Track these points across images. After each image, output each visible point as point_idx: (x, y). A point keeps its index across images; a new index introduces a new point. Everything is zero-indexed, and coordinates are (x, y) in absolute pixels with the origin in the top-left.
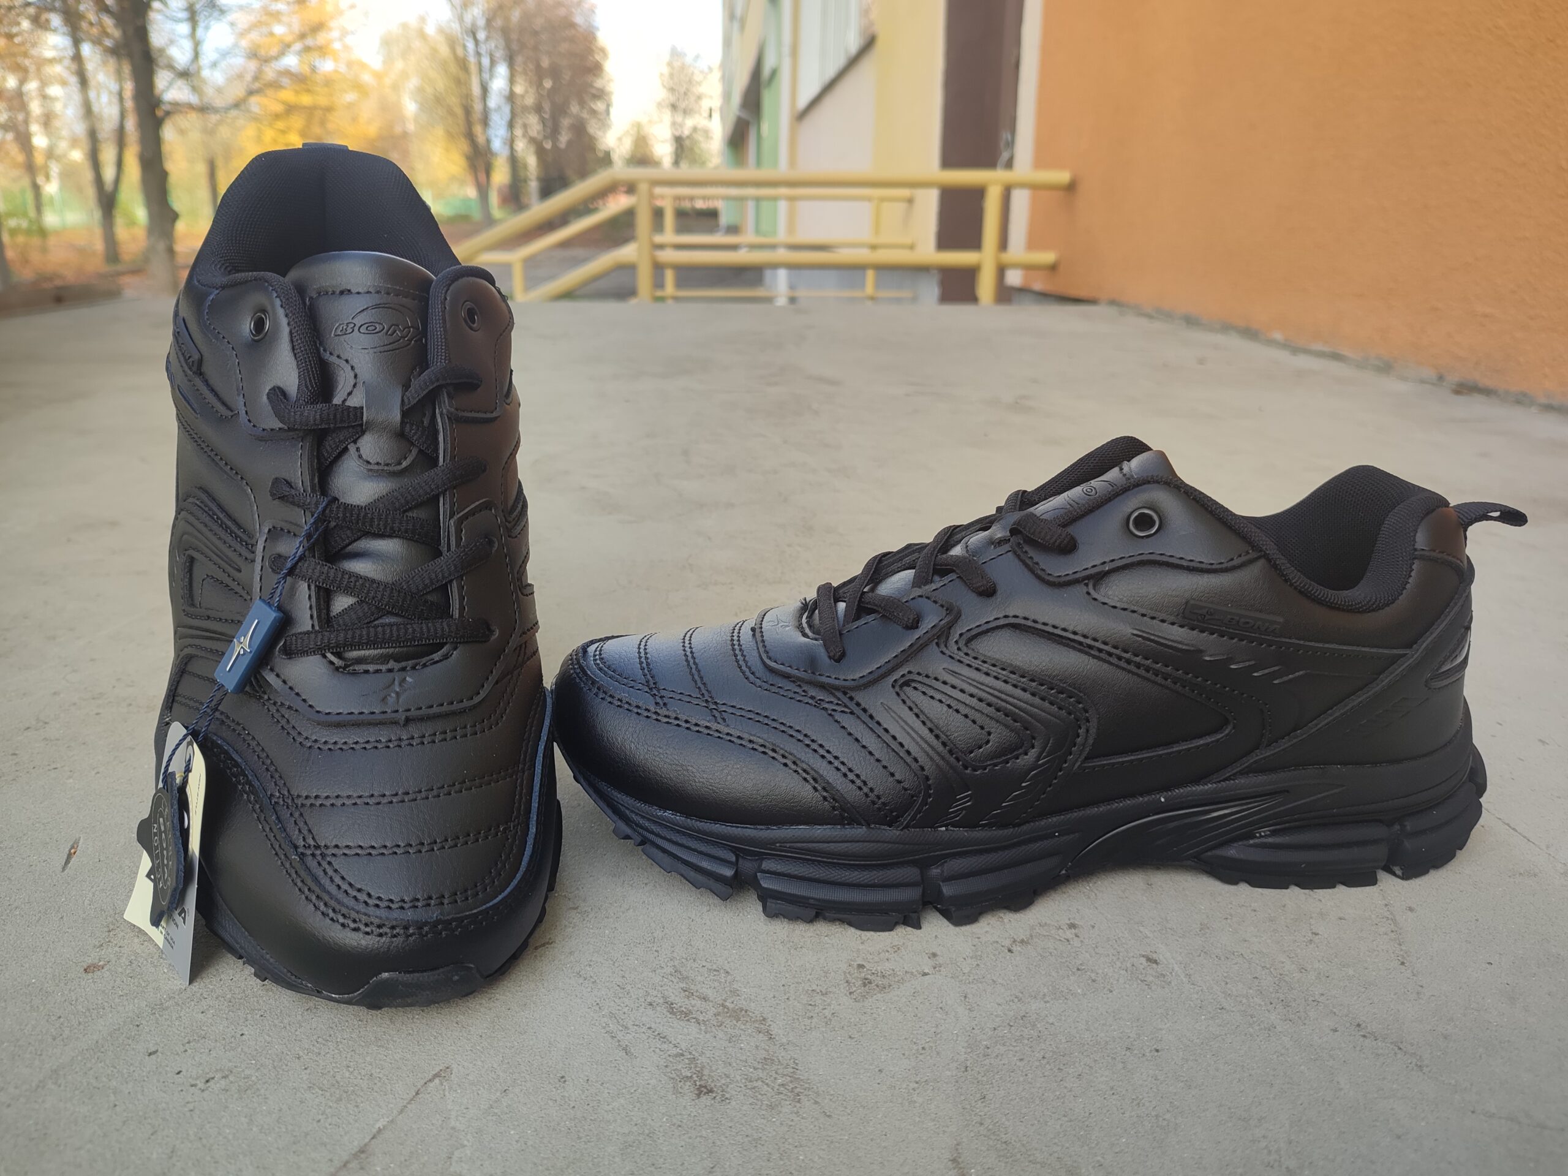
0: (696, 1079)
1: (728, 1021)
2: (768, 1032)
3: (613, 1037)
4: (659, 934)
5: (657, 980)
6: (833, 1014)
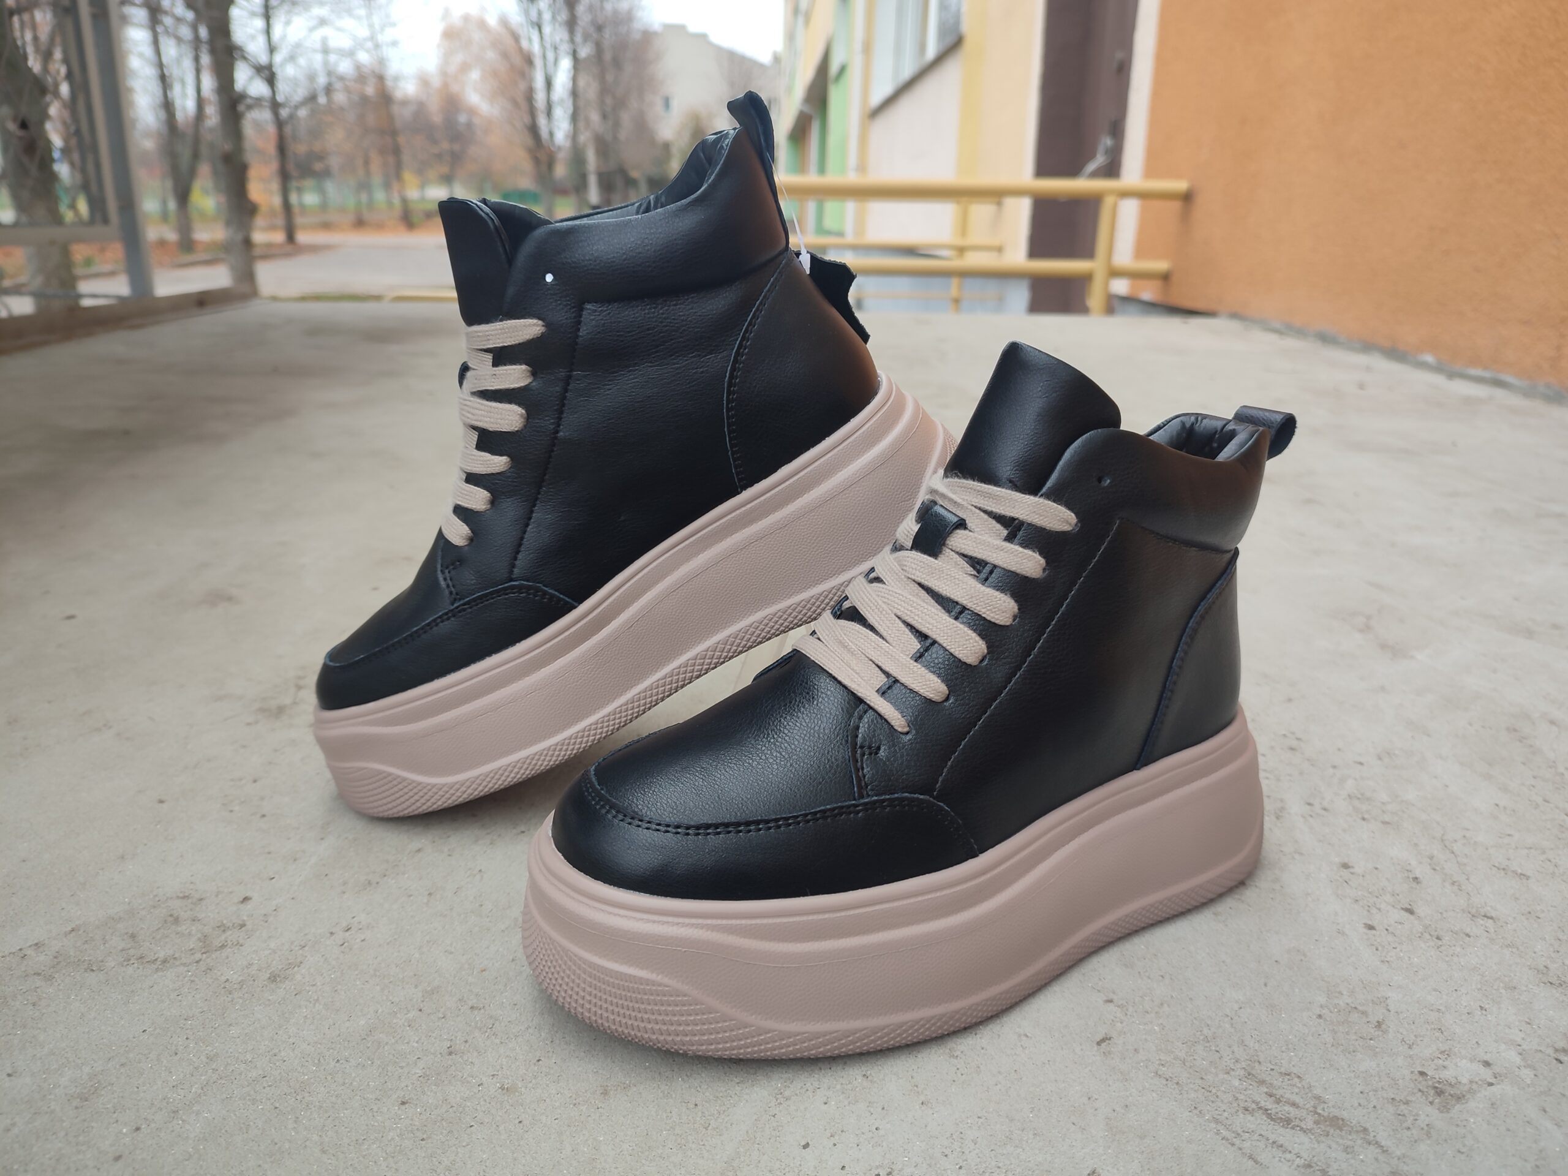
1: (1332, 1131)
2: (1377, 1143)
3: (1233, 1145)
4: (1206, 1031)
5: (1236, 1083)
6: (1428, 1125)
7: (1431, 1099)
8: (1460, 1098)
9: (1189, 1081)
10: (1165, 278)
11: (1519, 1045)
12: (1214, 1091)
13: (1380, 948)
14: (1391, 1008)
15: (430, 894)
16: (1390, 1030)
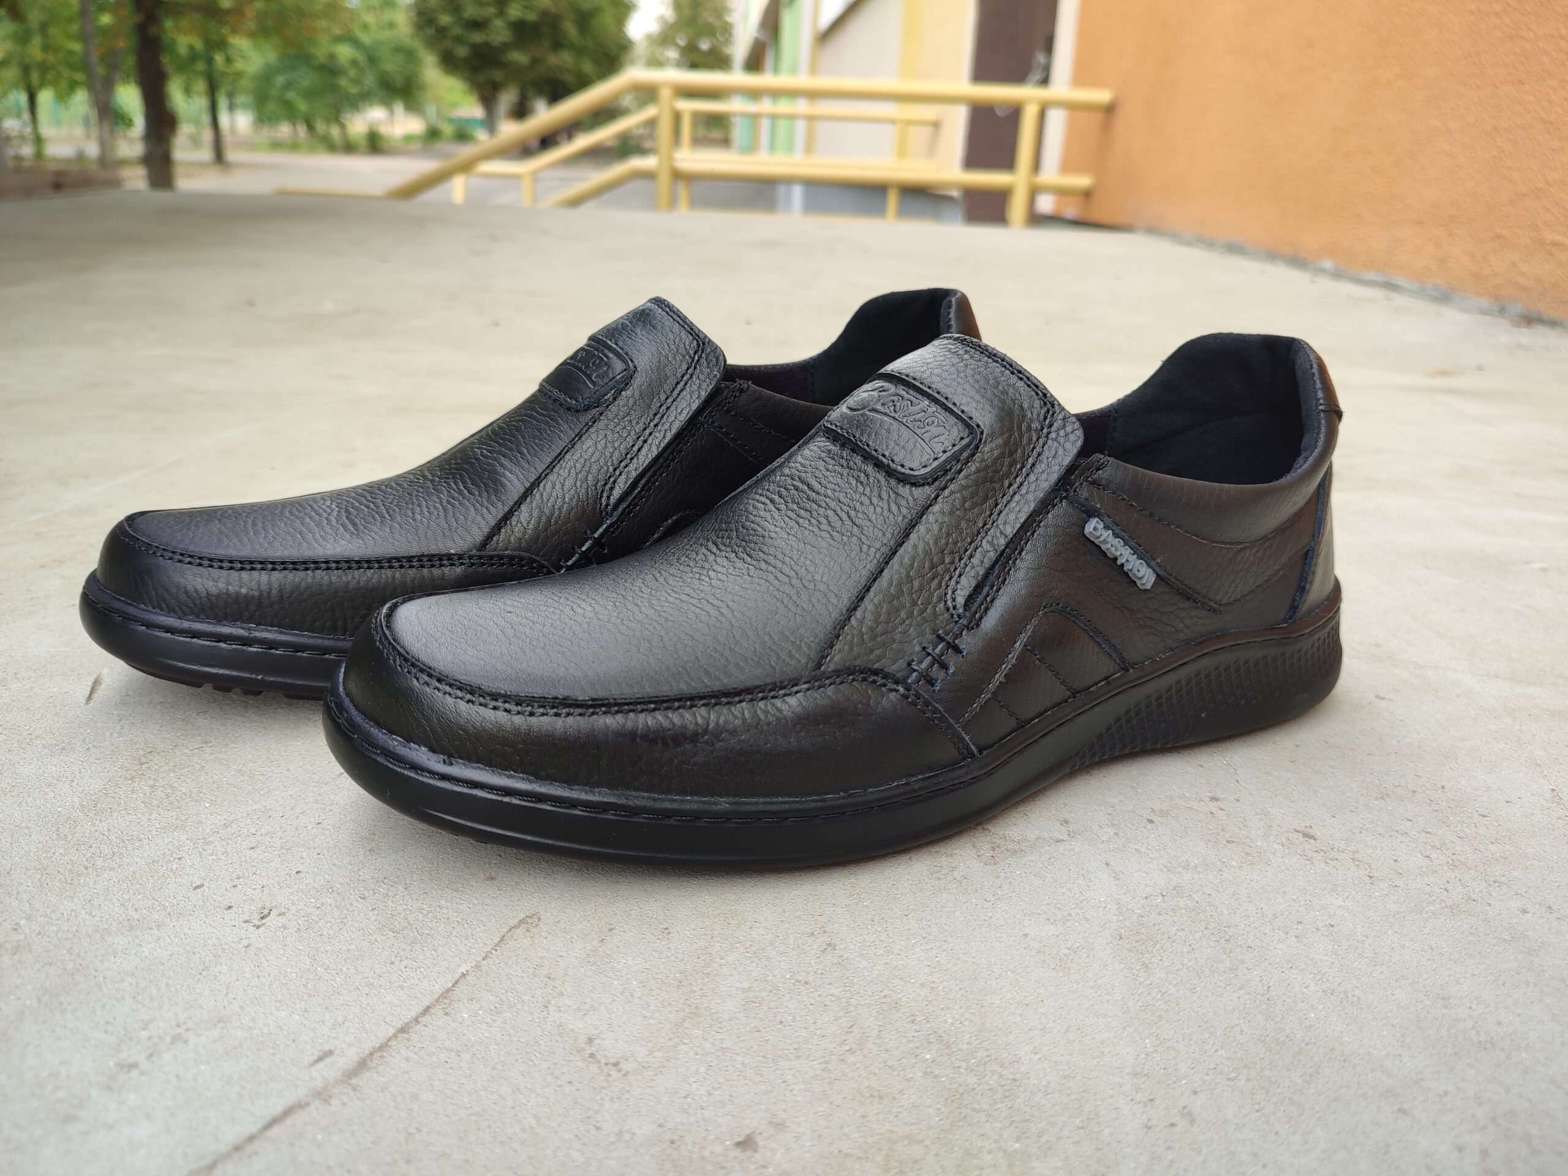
10: (1087, 194)
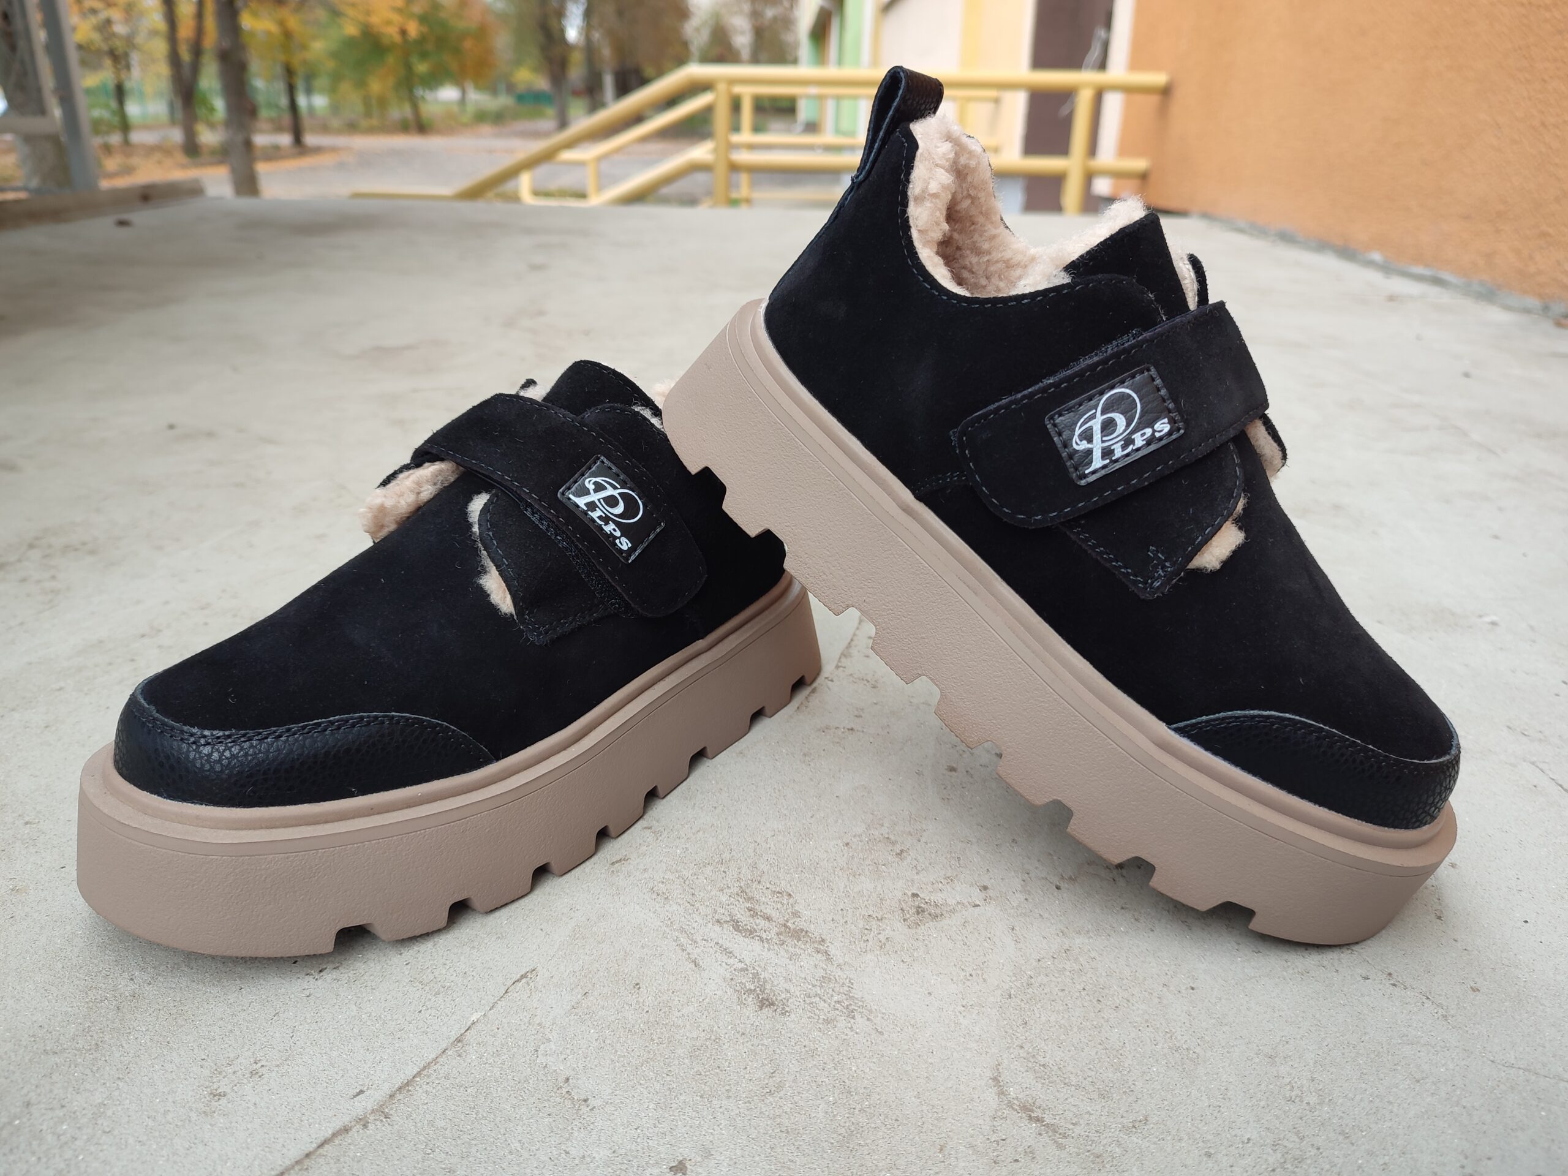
0: (758, 992)
1: (789, 940)
2: (826, 952)
3: (683, 950)
4: (726, 856)
5: (724, 899)
6: (887, 938)
7: (908, 916)
8: (937, 916)
9: (679, 896)
10: (1143, 177)
11: (1028, 874)
12: (698, 905)
13: (949, 787)
14: (923, 840)
15: (46, 727)
16: (909, 858)
